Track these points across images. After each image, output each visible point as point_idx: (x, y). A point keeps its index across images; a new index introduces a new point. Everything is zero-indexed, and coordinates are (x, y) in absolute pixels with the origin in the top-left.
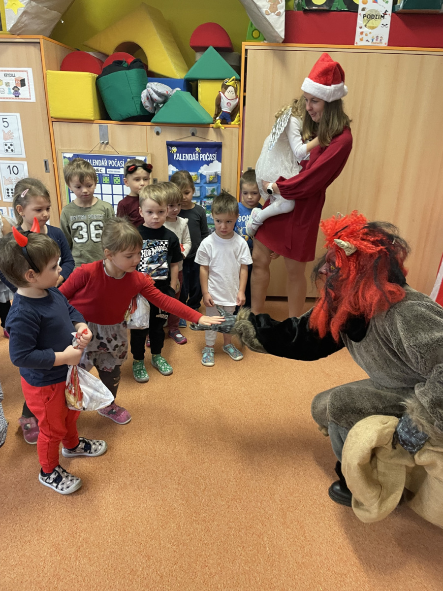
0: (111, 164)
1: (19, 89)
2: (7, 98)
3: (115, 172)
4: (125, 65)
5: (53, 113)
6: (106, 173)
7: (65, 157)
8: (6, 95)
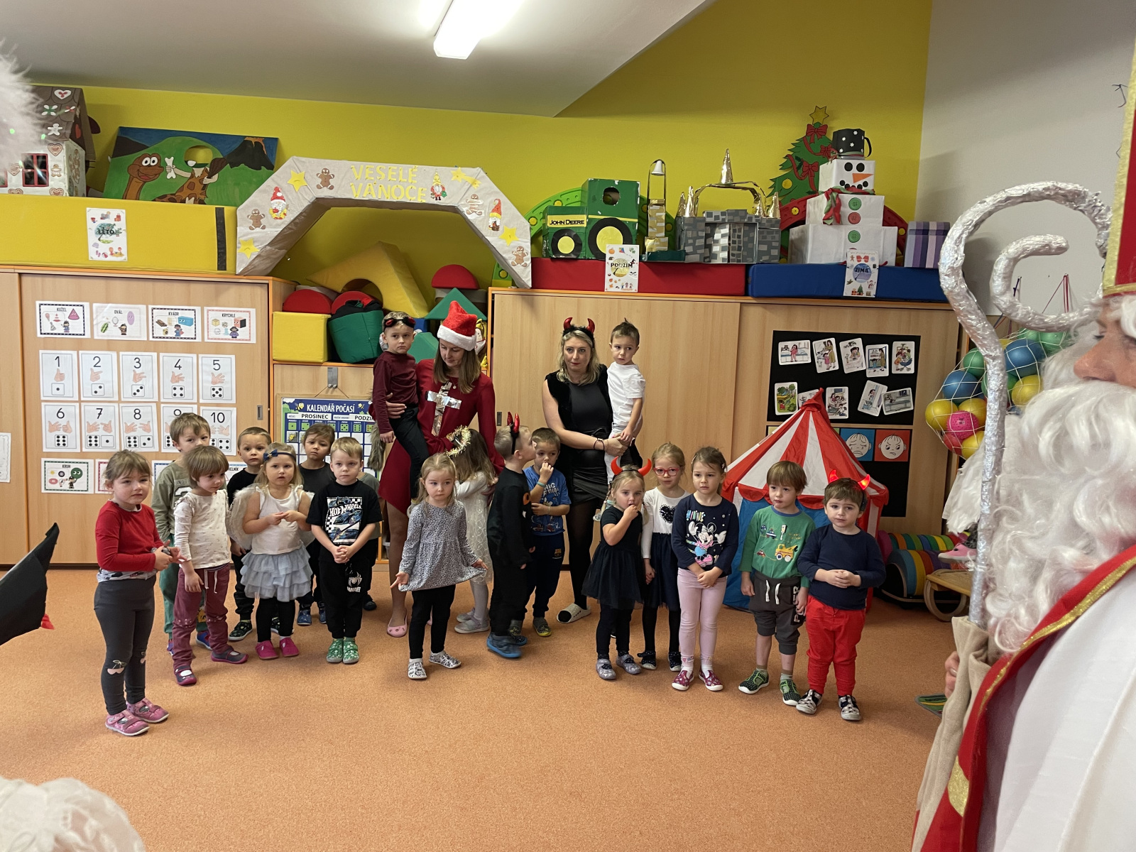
0: (338, 410)
1: (238, 330)
2: (222, 339)
3: (343, 418)
4: (360, 305)
5: (276, 355)
6: (332, 420)
7: (284, 403)
8: (222, 336)
